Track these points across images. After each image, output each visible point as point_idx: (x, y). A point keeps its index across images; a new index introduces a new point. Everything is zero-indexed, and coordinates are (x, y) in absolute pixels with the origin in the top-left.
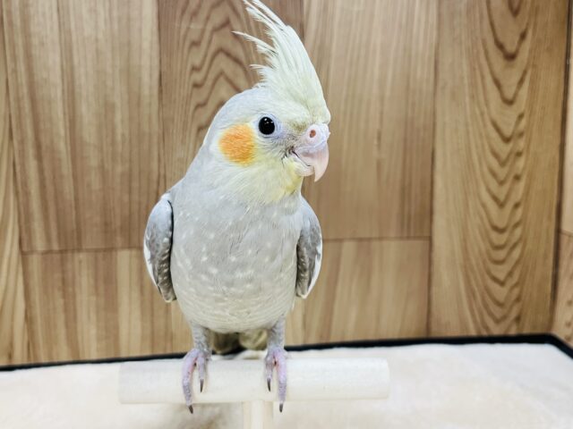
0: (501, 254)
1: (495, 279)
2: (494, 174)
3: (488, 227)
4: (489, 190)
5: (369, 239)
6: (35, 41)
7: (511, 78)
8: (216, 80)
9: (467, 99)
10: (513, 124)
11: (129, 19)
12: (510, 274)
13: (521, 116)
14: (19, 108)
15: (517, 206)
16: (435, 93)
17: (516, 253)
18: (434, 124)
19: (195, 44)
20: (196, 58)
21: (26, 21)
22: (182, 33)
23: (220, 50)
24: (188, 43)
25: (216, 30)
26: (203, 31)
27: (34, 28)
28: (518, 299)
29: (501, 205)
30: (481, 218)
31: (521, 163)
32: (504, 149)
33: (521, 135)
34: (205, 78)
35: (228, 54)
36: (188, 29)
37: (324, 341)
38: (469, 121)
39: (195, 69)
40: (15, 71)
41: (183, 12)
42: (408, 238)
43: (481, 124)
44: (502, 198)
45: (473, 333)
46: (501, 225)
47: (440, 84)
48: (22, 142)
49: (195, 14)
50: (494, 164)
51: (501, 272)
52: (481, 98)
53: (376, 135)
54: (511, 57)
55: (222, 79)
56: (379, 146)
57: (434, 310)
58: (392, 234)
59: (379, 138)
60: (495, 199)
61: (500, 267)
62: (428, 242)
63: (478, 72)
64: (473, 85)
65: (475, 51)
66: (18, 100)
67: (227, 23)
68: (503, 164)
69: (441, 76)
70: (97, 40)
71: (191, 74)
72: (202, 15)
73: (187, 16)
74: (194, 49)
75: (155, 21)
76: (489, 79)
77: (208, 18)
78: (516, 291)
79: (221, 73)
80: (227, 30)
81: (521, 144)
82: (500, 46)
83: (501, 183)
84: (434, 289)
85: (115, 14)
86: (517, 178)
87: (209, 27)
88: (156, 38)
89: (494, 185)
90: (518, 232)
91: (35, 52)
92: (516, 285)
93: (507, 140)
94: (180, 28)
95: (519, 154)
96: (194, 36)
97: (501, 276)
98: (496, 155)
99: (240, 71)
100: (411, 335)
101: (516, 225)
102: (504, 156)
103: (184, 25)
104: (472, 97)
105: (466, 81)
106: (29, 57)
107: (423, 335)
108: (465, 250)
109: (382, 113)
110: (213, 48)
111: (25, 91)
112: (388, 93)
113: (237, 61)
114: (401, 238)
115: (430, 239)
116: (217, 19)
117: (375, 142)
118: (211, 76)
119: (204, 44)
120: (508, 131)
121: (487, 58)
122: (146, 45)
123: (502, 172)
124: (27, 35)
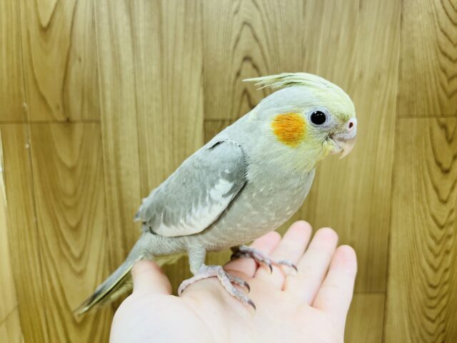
0: (434, 303)
1: (429, 319)
2: (431, 250)
3: (426, 284)
4: (427, 261)
6: (123, 172)
7: (445, 185)
9: (414, 200)
10: (446, 216)
12: (439, 315)
13: (452, 211)
14: (113, 216)
15: (446, 270)
16: (392, 196)
17: (444, 302)
18: (391, 218)
21: (117, 159)
27: (123, 163)
28: (444, 331)
29: (436, 270)
30: (422, 280)
31: (450, 242)
32: (439, 233)
33: (451, 223)
38: (415, 214)
40: (110, 192)
42: (370, 292)
43: (423, 216)
44: (436, 265)
46: (435, 283)
47: (396, 191)
48: (114, 237)
50: (432, 243)
51: (433, 314)
52: (425, 199)
53: (350, 226)
54: (446, 172)
56: (351, 233)
58: (360, 290)
59: (352, 227)
60: (432, 266)
61: (432, 311)
62: (384, 295)
63: (423, 182)
64: (419, 191)
65: (421, 168)
66: (112, 211)
68: (438, 243)
69: (396, 185)
70: (164, 170)
76: (430, 187)
78: (442, 326)
81: (451, 230)
82: (439, 164)
83: (436, 256)
84: (388, 326)
85: (176, 152)
86: (447, 252)
89: (431, 257)
90: (446, 288)
91: (123, 179)
92: (443, 321)
93: (441, 227)
95: (449, 237)
97: (433, 317)
98: (434, 237)
101: (445, 283)
102: (439, 238)
104: (418, 198)
105: (414, 188)
106: (119, 183)
108: (409, 299)
109: (354, 210)
111: (116, 204)
114: (365, 293)
115: (386, 294)
117: (350, 229)
120: (442, 221)
121: (430, 173)
123: (437, 249)
124: (118, 168)
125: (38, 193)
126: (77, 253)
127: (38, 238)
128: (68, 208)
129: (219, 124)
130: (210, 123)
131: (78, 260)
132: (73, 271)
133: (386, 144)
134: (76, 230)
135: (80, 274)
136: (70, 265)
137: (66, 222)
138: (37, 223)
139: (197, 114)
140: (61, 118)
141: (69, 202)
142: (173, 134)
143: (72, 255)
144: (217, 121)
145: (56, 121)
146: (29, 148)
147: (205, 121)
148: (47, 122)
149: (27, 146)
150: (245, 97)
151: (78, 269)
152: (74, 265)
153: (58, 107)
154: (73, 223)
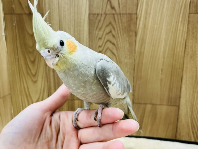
5: (156, 105)
8: (106, 50)
11: (80, 31)
16: (184, 56)
18: (183, 67)
19: (100, 39)
20: (100, 43)
22: (96, 35)
23: (108, 41)
24: (98, 38)
25: (107, 34)
26: (103, 34)
34: (103, 49)
35: (111, 42)
36: (98, 34)
37: (138, 135)
39: (100, 47)
41: (97, 28)
42: (171, 105)
45: (193, 140)
47: (186, 53)
49: (100, 29)
53: (161, 70)
55: (108, 50)
56: (162, 73)
57: (179, 131)
58: (165, 104)
59: (162, 71)
62: (178, 108)
67: (111, 32)
69: (187, 50)
71: (98, 48)
72: (103, 29)
73: (98, 30)
74: (100, 40)
75: (88, 31)
77: (104, 30)
79: (108, 48)
80: (110, 34)
84: (179, 124)
85: (76, 29)
87: (105, 33)
88: (88, 37)
94: (95, 33)
96: (100, 36)
99: (114, 47)
100: (170, 138)
103: (97, 33)
107: (174, 138)
109: (163, 62)
110: (106, 40)
112: (166, 55)
113: (114, 44)
114: (168, 105)
115: (179, 107)
116: (107, 30)
117: (160, 72)
118: (105, 49)
119: (103, 39)
122: (85, 39)
125: (19, 46)
126: (34, 73)
127: (19, 65)
128: (30, 52)
129: (96, 15)
130: (92, 15)
131: (34, 76)
132: (32, 80)
133: (182, 28)
134: (33, 62)
135: (35, 82)
136: (31, 78)
137: (30, 59)
138: (18, 58)
139: (85, 11)
140: (27, 12)
141: (31, 50)
142: (75, 20)
143: (32, 73)
144: (95, 14)
145: (25, 14)
146: (15, 25)
147: (89, 14)
148: (22, 14)
149: (14, 25)
150: (109, 2)
151: (34, 80)
152: (33, 78)
153: (26, 7)
154: (32, 59)
